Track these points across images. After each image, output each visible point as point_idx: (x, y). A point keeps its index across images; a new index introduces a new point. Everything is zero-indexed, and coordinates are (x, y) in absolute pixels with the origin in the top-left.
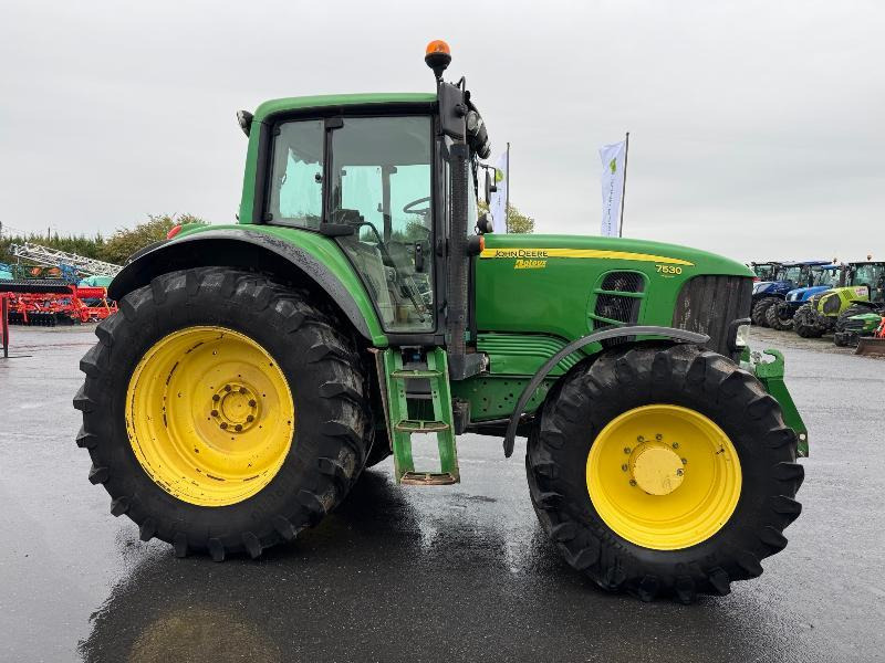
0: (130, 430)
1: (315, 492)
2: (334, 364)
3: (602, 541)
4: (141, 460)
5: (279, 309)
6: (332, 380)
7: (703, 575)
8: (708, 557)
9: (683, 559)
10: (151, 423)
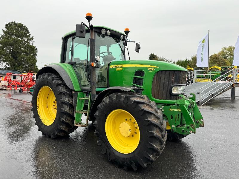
0: (38, 108)
1: (59, 125)
2: (62, 95)
3: (107, 147)
4: (39, 114)
5: (54, 82)
6: (62, 99)
7: (129, 163)
8: (131, 158)
9: (125, 157)
10: (43, 107)
